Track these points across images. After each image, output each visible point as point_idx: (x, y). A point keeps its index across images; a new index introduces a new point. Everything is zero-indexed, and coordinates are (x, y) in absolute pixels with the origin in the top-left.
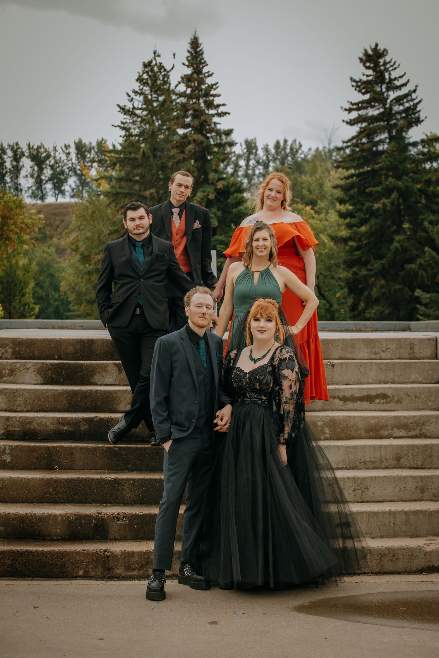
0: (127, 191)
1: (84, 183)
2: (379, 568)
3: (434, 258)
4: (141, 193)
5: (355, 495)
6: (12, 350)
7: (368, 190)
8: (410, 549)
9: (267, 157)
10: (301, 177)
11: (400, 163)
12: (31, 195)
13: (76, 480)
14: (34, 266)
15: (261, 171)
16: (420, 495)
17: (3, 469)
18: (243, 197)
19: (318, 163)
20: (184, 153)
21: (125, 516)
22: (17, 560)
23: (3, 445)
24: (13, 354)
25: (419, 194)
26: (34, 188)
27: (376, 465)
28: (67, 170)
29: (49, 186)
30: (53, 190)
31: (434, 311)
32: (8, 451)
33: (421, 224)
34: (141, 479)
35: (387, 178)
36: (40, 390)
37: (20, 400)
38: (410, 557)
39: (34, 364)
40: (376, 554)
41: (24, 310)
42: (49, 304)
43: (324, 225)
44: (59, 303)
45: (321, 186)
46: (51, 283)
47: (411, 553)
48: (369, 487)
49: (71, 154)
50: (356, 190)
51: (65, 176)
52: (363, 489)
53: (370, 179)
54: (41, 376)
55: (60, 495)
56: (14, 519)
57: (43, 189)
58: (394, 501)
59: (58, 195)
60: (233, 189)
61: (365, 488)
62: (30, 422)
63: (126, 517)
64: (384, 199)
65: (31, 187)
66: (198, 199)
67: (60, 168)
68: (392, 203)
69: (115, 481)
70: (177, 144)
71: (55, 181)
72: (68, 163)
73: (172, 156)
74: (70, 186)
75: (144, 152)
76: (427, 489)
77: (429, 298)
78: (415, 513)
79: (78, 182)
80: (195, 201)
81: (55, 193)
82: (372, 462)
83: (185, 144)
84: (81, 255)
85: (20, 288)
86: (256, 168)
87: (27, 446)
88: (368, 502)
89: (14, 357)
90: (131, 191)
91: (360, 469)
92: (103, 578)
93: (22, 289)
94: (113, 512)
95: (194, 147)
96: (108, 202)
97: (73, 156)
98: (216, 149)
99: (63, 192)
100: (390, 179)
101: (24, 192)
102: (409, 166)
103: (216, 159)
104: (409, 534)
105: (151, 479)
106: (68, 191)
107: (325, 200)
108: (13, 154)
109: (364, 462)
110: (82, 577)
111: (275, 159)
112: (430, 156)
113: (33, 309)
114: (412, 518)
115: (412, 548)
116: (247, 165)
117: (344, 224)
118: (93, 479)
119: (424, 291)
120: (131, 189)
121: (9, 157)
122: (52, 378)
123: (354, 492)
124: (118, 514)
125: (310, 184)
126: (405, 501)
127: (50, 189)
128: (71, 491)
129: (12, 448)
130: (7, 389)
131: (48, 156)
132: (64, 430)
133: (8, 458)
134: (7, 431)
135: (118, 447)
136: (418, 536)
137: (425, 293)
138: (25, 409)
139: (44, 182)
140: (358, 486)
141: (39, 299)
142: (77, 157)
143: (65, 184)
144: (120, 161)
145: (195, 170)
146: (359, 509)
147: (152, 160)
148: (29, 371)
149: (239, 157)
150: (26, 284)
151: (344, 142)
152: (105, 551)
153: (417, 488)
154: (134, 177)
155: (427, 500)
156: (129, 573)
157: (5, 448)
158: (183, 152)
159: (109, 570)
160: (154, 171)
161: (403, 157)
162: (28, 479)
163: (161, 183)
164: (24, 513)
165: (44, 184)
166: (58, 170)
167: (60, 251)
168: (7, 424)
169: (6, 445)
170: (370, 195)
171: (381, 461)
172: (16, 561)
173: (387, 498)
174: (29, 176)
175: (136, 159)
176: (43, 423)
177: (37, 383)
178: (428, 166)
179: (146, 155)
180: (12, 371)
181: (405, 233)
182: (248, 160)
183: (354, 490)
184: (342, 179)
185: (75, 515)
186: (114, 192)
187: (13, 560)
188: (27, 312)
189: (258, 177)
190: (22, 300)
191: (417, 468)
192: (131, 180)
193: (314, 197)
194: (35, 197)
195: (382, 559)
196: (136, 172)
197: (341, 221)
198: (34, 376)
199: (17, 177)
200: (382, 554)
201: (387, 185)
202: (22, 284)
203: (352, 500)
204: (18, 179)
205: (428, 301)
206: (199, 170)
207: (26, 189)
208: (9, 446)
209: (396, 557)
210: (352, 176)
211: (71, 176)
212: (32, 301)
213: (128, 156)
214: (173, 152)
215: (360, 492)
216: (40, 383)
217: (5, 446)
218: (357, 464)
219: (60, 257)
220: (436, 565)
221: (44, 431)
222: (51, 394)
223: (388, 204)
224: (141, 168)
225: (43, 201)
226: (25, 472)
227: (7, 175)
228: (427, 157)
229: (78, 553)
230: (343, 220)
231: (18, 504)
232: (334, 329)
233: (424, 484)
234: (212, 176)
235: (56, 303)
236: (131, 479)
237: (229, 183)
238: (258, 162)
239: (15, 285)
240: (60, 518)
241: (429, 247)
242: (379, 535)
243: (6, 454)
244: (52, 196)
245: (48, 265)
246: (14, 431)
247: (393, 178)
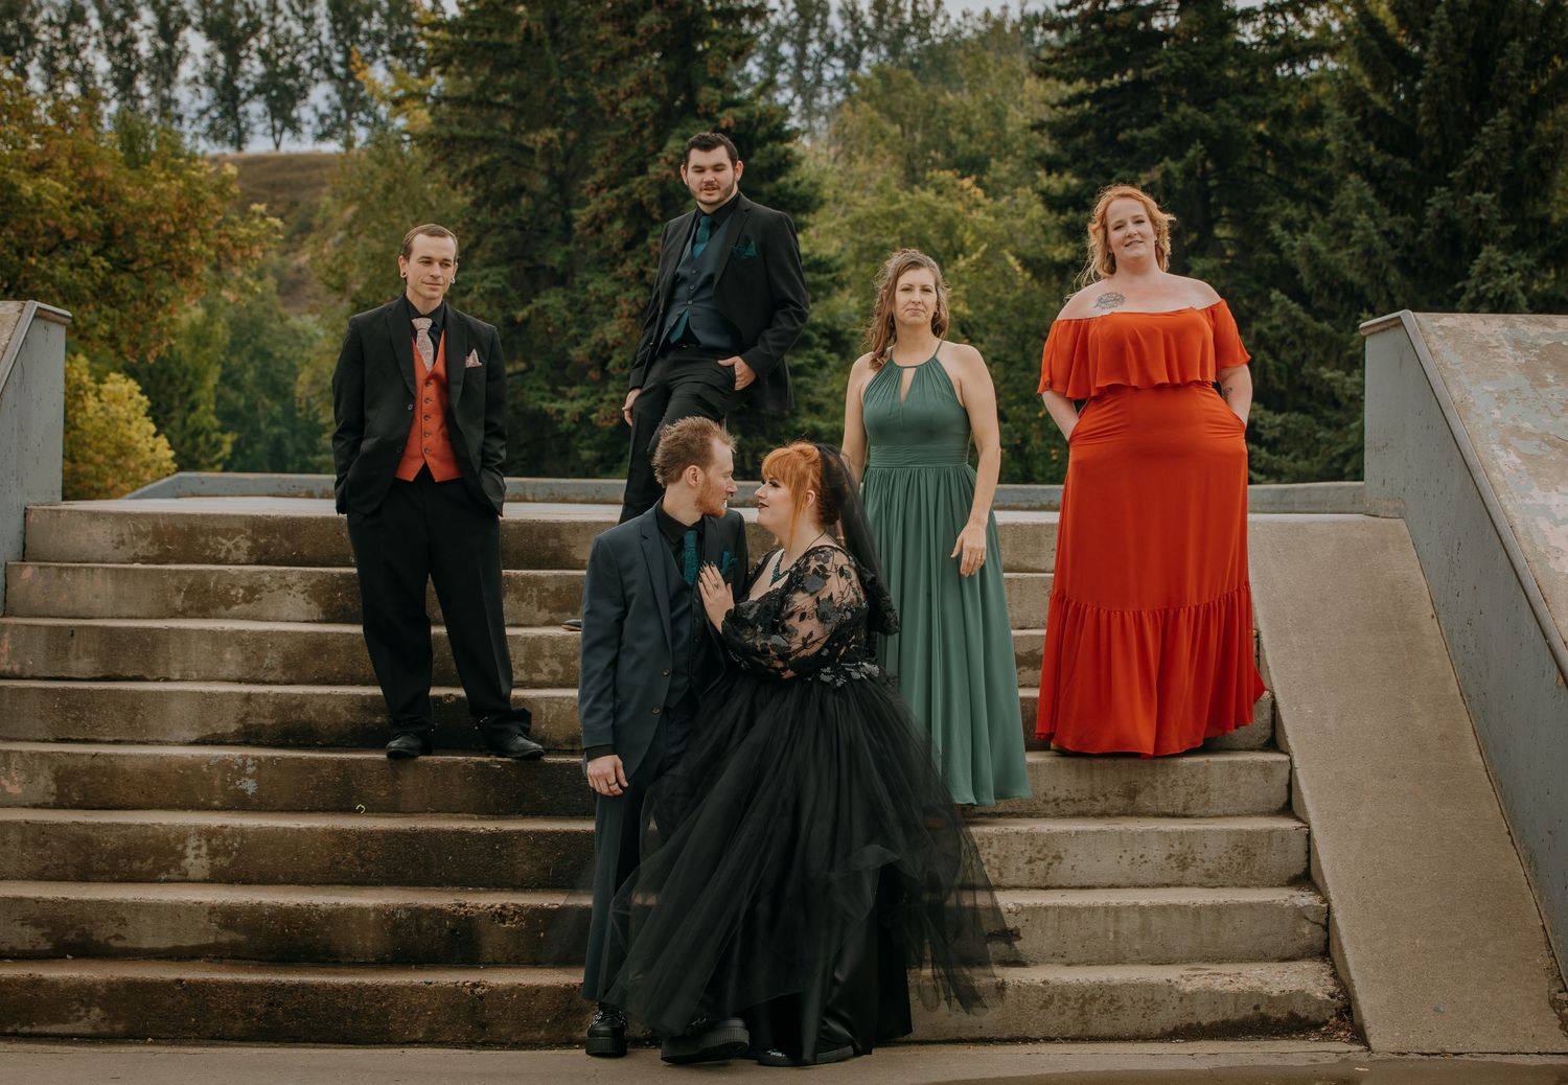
0: (478, 133)
1: (352, 99)
2: (1079, 1027)
3: (1294, 320)
4: (517, 139)
5: (1032, 873)
6: (249, 544)
7: (1122, 136)
8: (1151, 987)
9: (856, 34)
10: (943, 94)
11: (1210, 65)
12: (205, 131)
13: (407, 834)
14: (221, 332)
15: (840, 73)
16: (1176, 874)
17: (238, 810)
18: (789, 152)
19: (990, 56)
20: (633, 34)
21: (519, 911)
22: (280, 1004)
23: (240, 757)
24: (251, 551)
25: (1258, 148)
26: (214, 113)
27: (1081, 808)
28: (306, 66)
29: (256, 108)
30: (268, 119)
31: (1294, 460)
32: (250, 770)
33: (1263, 229)
34: (554, 833)
35: (1172, 106)
36: (318, 634)
37: (272, 658)
38: (1149, 1004)
39: (303, 576)
40: (1073, 996)
41: (196, 447)
42: (258, 432)
43: (1009, 227)
44: (284, 430)
45: (998, 118)
46: (263, 374)
47: (1151, 998)
48: (1063, 854)
49: (318, 22)
50: (1091, 135)
51: (301, 79)
52: (1049, 860)
53: (1127, 107)
54: (320, 604)
55: (370, 867)
56: (271, 917)
57: (240, 116)
58: (1118, 887)
59: (281, 132)
60: (762, 131)
61: (1054, 858)
62: (297, 706)
63: (520, 914)
64: (1167, 159)
65: (208, 109)
66: (671, 157)
67: (288, 58)
68: (1188, 173)
69: (495, 837)
70: (615, 11)
71: (274, 93)
72: (309, 45)
73: (602, 42)
74: (315, 109)
75: (528, 30)
76: (1194, 859)
77: (1280, 425)
78: (1163, 909)
79: (336, 98)
80: (662, 161)
81: (273, 127)
82: (1073, 800)
83: (635, 9)
84: (353, 301)
85: (184, 389)
86: (824, 65)
87: (294, 759)
88: (1060, 887)
89: (254, 558)
90: (489, 134)
91: (1046, 816)
92: (470, 1044)
93: (190, 392)
94: (493, 902)
95: (659, 19)
96: (427, 161)
97: (323, 25)
98: (716, 25)
99: (293, 125)
100: (1183, 108)
101: (187, 123)
102: (1231, 73)
103: (719, 52)
104: (1149, 956)
105: (577, 833)
106: (309, 123)
107: (1010, 158)
108: (156, 20)
109: (1054, 800)
110: (425, 1043)
111: (873, 42)
112: (1288, 48)
113: (217, 446)
114: (1156, 921)
115: (1153, 985)
116: (801, 56)
117: (1059, 226)
118: (444, 832)
119: (1267, 408)
120: (491, 126)
121: (148, 28)
122: (345, 609)
123: (1031, 866)
124: (503, 907)
125: (968, 113)
126: (1143, 886)
127: (259, 116)
128: (395, 859)
129: (260, 764)
130: (243, 631)
131: (255, 27)
132: (376, 724)
133: (250, 786)
134: (246, 727)
135: (500, 763)
136: (1169, 962)
137: (1271, 413)
138: (284, 678)
139: (243, 95)
140: (1039, 852)
141: (230, 418)
142: (334, 29)
143: (299, 103)
144: (463, 53)
145: (663, 78)
146: (1039, 902)
147: (548, 50)
148: (293, 592)
149: (780, 32)
150: (199, 376)
151: (1059, 8)
152: (475, 985)
153: (1170, 856)
154: (497, 94)
155: (1193, 885)
156: (529, 1036)
157: (245, 762)
158: (630, 31)
159: (484, 1028)
160: (554, 80)
161: (1217, 48)
162: (299, 830)
163: (572, 110)
164: (292, 904)
165: (245, 101)
166: (281, 63)
167: (290, 287)
168: (245, 709)
169: (247, 756)
170: (1129, 148)
171: (1093, 798)
172: (279, 1006)
173: (1103, 881)
174: (202, 81)
175: (505, 47)
176: (329, 708)
177: (310, 618)
178: (1283, 71)
179: (534, 38)
180: (252, 592)
181: (1222, 254)
182: (801, 43)
183: (1030, 861)
184: (1053, 107)
185: (407, 908)
186: (444, 132)
187: (271, 1004)
188: (204, 454)
189: (830, 90)
190: (189, 422)
191: (1173, 816)
192: (490, 105)
193: (982, 148)
194: (216, 139)
195: (1087, 1008)
196: (503, 81)
197: (1052, 219)
198: (303, 604)
199: (169, 83)
200: (1087, 996)
201: (1173, 122)
202: (190, 378)
203: (1025, 883)
204: (172, 86)
205: (1277, 433)
206: (672, 79)
207: (194, 115)
208: (253, 759)
209: (1116, 1005)
210: (1080, 98)
211: (317, 81)
212: (216, 423)
213: (485, 37)
214: (605, 31)
215: (1043, 864)
216: (315, 618)
217: (244, 758)
218: (1040, 804)
219: (285, 305)
220: (1204, 1023)
221: (329, 727)
222: (345, 643)
223: (1177, 175)
224: (517, 72)
225: (240, 149)
226: (290, 815)
227: (140, 76)
228: (1279, 49)
229: (415, 989)
230: (1055, 214)
231: (275, 888)
232: (1012, 504)
233: (1186, 849)
234: (707, 95)
235: (276, 430)
236: (531, 832)
237: (750, 115)
238: (830, 48)
239: (171, 381)
240: (372, 915)
241: (1283, 292)
242: (1083, 959)
243: (245, 775)
244: (264, 134)
245: (256, 327)
246: (263, 725)
247: (1189, 105)
